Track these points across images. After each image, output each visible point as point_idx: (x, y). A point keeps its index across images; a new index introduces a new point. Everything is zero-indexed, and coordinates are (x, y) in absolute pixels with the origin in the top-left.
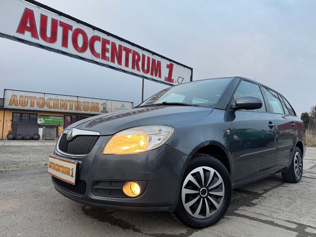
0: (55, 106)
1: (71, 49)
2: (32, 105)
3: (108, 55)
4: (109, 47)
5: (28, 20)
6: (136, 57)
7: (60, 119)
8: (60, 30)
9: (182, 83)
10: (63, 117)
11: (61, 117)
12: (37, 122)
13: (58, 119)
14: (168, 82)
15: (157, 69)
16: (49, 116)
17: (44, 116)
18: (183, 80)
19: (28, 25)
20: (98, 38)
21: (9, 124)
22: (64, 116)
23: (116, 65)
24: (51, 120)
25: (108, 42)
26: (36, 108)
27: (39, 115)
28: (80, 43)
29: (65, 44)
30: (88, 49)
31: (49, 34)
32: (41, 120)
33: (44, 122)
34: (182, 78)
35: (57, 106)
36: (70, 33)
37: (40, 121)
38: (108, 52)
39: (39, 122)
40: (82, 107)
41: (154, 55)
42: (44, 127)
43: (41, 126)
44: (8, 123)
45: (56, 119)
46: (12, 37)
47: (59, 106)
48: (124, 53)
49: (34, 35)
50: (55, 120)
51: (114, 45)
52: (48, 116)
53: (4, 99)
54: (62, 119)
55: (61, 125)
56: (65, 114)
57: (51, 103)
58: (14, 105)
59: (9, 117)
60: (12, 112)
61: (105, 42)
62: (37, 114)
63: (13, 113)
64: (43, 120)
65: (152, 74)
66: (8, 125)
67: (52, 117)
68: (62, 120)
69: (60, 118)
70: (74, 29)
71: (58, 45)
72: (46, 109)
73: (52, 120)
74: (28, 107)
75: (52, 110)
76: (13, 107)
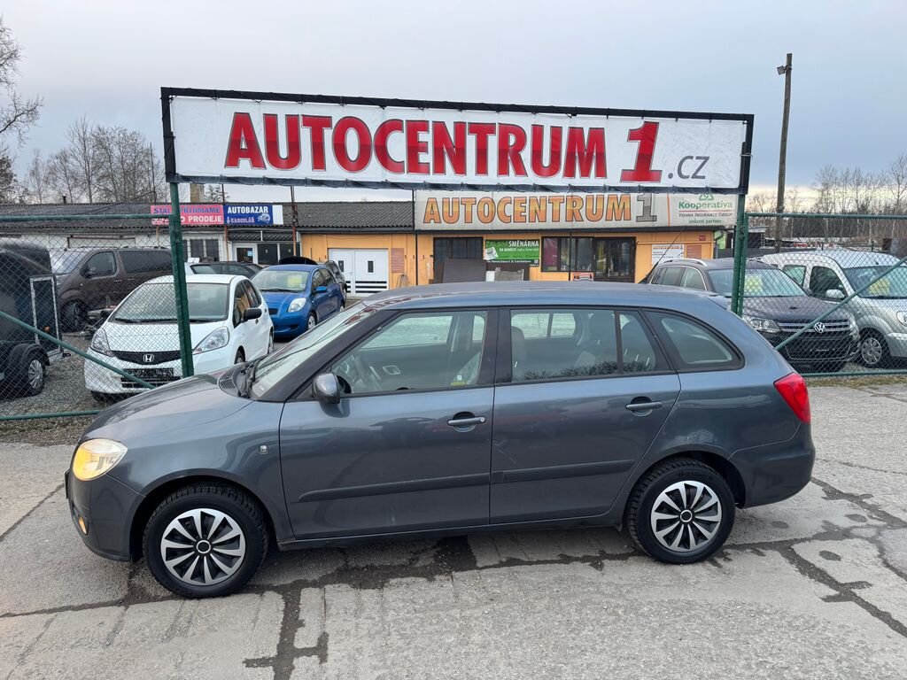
0: (518, 217)
1: (333, 170)
2: (468, 220)
3: (426, 158)
4: (426, 137)
5: (243, 135)
6: (512, 140)
7: (533, 247)
8: (305, 134)
9: (698, 174)
10: (539, 240)
11: (535, 240)
12: (482, 257)
13: (529, 247)
14: (635, 184)
15: (590, 155)
16: (509, 241)
17: (497, 241)
18: (703, 164)
19: (244, 146)
20: (395, 125)
21: (428, 264)
22: (543, 238)
23: (450, 176)
24: (513, 250)
25: (423, 126)
26: (477, 225)
27: (487, 240)
28: (353, 150)
29: (319, 162)
30: (374, 158)
31: (283, 152)
32: (491, 252)
33: (497, 256)
34: (698, 158)
35: (523, 214)
36: (328, 134)
37: (488, 253)
38: (425, 150)
39: (487, 257)
40: (583, 211)
41: (575, 115)
42: (498, 269)
43: (490, 266)
44: (426, 263)
45: (523, 248)
46: (218, 178)
47: (527, 214)
48: (471, 141)
49: (257, 163)
50: (521, 250)
51: (440, 129)
52: (505, 241)
53: (413, 202)
54: (537, 247)
55: (536, 262)
56: (545, 234)
57: (509, 210)
58: (432, 221)
59: (427, 248)
60: (432, 237)
61: (415, 128)
62: (482, 238)
63: (435, 239)
64: (494, 251)
65: (570, 173)
66: (426, 267)
67: (514, 244)
68: (535, 250)
69: (533, 243)
70: (334, 123)
71: (305, 169)
72: (497, 224)
73: (515, 249)
74: (460, 225)
75: (513, 226)
76: (432, 226)
